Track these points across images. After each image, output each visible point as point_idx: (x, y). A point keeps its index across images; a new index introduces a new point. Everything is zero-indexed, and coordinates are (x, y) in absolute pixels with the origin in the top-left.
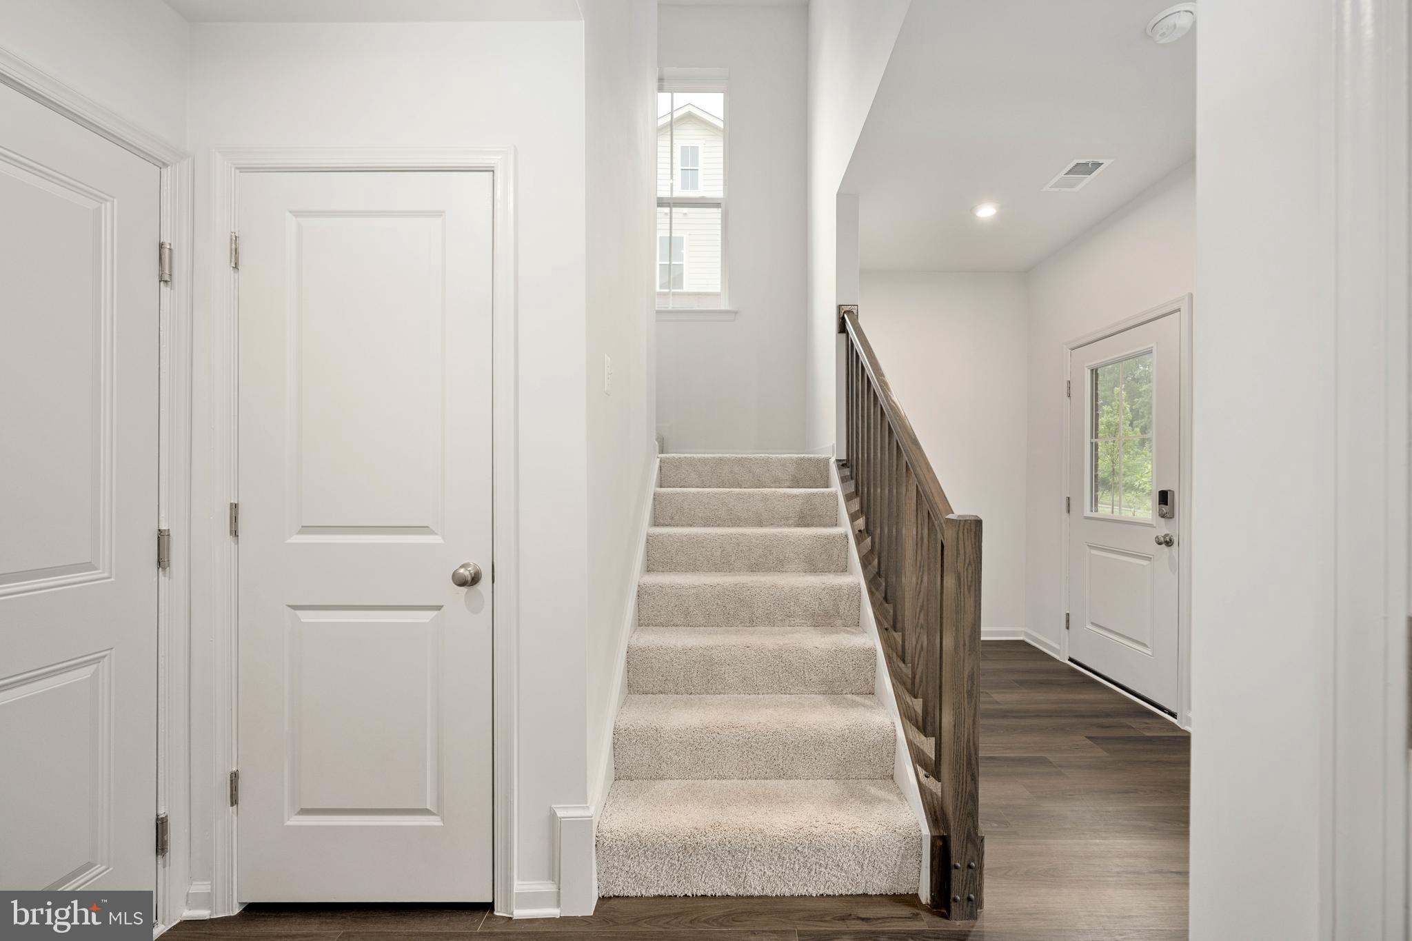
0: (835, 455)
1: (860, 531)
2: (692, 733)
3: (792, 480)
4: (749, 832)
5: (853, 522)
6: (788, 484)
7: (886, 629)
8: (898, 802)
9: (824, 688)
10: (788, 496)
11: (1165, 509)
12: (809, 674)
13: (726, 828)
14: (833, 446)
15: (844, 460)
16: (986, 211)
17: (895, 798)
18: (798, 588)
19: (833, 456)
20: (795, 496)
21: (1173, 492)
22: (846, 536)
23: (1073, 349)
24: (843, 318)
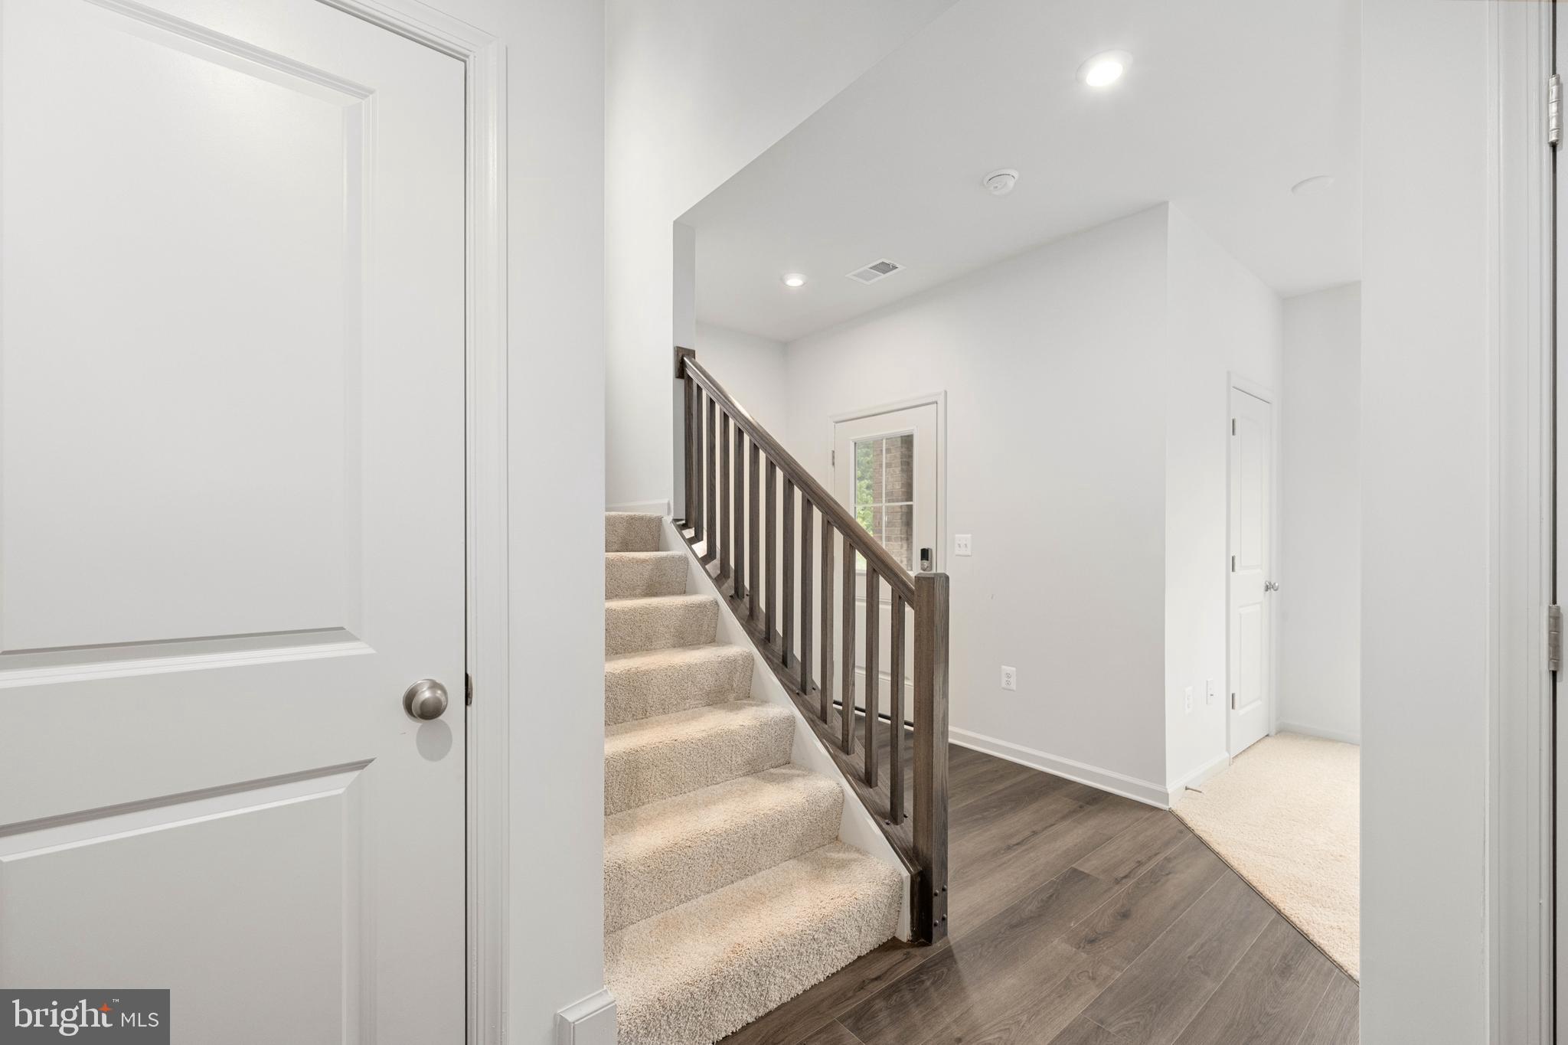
0: (672, 514)
1: (731, 596)
2: (662, 856)
3: (621, 543)
4: (771, 940)
5: (720, 587)
6: (616, 547)
7: (798, 694)
8: (864, 857)
9: (749, 768)
10: (637, 561)
11: (926, 563)
12: (736, 757)
13: (748, 947)
14: (669, 504)
15: (682, 520)
16: (795, 281)
17: (855, 855)
18: (696, 664)
19: (669, 514)
20: (644, 561)
21: (931, 550)
22: (717, 603)
23: (837, 422)
24: (682, 360)
